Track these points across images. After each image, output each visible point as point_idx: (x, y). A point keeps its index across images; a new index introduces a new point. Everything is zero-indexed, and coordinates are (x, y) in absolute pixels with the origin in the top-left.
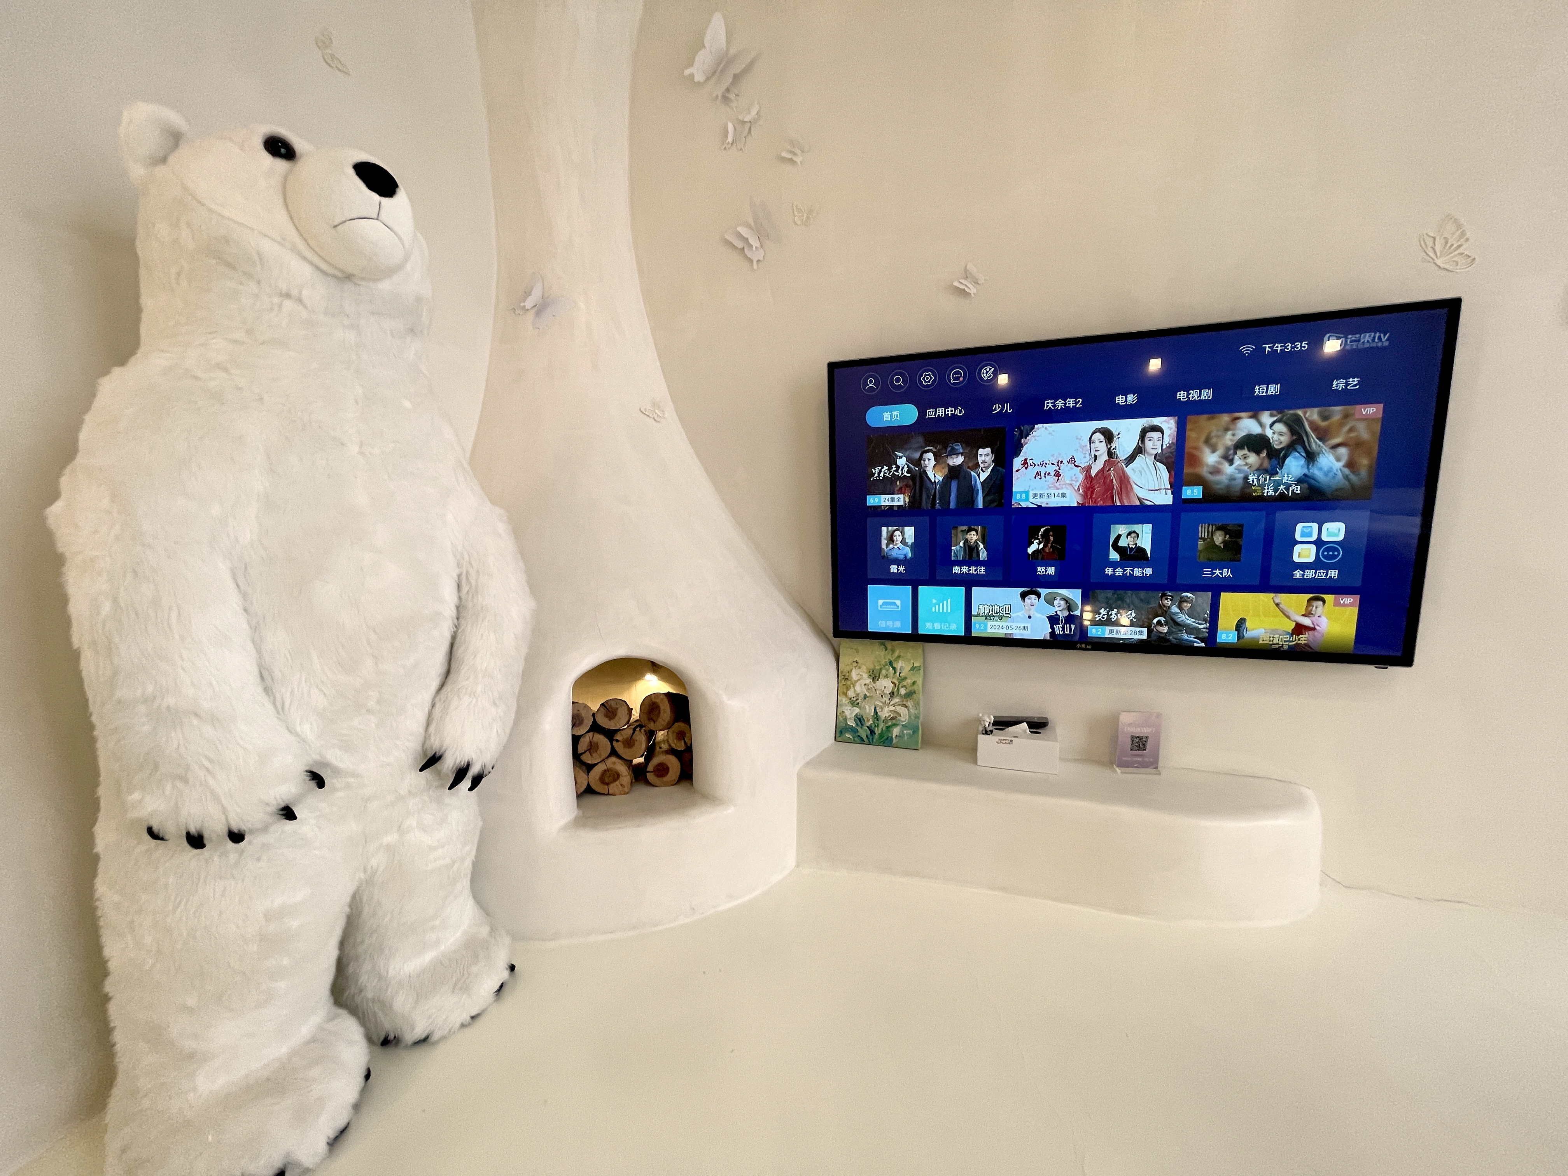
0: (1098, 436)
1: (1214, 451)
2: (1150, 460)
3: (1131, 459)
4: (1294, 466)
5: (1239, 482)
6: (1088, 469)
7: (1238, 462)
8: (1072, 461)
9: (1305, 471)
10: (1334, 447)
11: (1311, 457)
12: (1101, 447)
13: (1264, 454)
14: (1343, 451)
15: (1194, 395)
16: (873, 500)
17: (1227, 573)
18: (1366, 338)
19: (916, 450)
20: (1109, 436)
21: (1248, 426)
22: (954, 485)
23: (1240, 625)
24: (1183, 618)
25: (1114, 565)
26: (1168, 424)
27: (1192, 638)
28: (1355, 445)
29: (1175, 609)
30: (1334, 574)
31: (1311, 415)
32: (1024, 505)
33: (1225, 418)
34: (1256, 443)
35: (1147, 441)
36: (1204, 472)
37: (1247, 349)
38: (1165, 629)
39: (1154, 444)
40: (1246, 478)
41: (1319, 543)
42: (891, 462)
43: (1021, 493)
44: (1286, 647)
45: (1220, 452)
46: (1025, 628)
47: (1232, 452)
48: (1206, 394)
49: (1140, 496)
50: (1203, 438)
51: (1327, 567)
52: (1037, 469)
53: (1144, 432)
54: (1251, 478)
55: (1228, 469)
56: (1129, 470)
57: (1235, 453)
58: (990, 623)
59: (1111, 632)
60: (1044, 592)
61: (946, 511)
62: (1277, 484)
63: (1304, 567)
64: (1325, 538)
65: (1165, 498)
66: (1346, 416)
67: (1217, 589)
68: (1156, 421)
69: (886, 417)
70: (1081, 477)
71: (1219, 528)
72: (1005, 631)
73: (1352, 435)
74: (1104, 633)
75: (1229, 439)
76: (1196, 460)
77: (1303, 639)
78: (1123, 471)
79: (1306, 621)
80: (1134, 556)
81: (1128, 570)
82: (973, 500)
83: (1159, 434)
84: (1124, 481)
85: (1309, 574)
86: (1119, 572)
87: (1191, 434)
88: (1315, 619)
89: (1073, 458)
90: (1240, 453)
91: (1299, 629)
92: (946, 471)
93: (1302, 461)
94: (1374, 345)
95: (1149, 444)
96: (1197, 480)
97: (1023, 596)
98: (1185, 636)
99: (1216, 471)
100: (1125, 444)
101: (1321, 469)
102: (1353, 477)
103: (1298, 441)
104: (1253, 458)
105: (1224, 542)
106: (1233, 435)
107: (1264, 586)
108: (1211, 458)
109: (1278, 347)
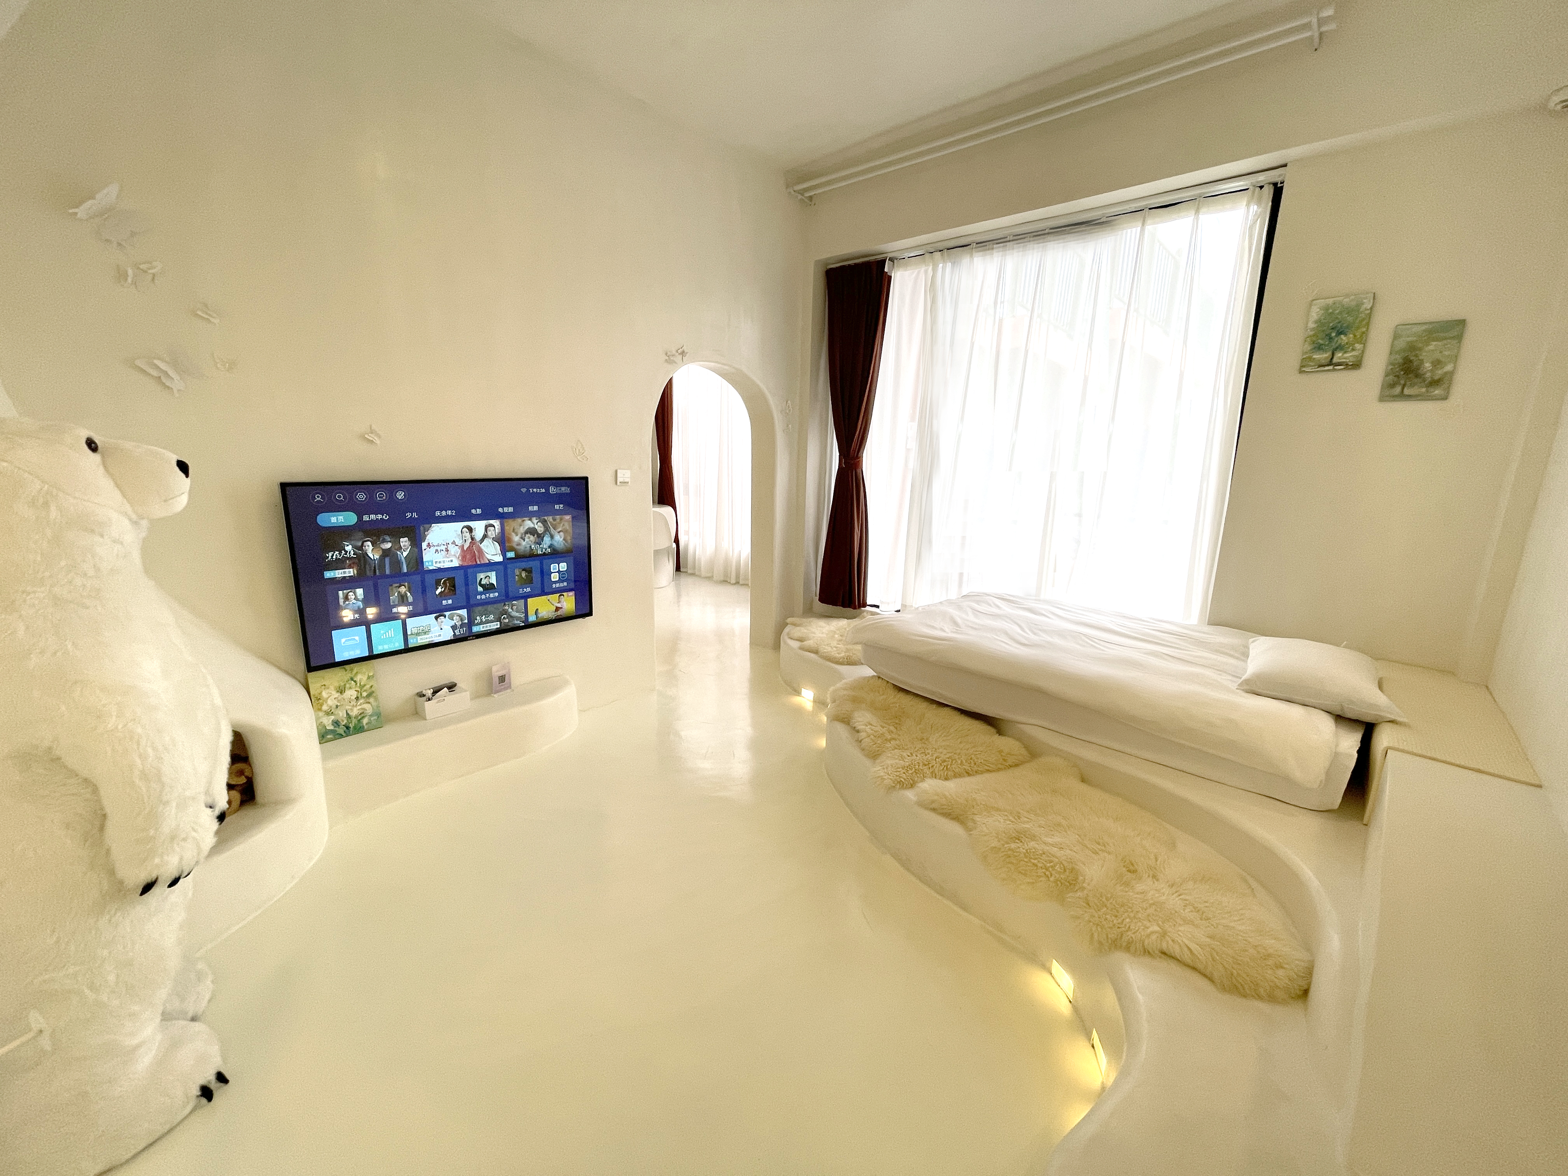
0: (465, 529)
1: (517, 535)
2: (491, 541)
3: (482, 540)
4: (547, 540)
5: (528, 548)
6: (463, 546)
7: (527, 540)
8: (454, 543)
9: (551, 542)
10: (559, 532)
11: (552, 537)
12: (468, 535)
13: (536, 536)
14: (562, 533)
15: (506, 510)
16: (328, 575)
17: (529, 590)
18: (563, 489)
19: (359, 540)
20: (470, 529)
21: (528, 524)
22: (387, 560)
23: (536, 612)
24: (514, 614)
25: (481, 593)
26: (496, 523)
27: (519, 622)
28: (565, 531)
29: (510, 610)
30: (565, 584)
31: (550, 519)
32: (431, 568)
33: (519, 520)
34: (532, 531)
35: (488, 531)
36: (514, 545)
37: (524, 490)
38: (507, 621)
39: (492, 533)
40: (531, 547)
41: (559, 572)
42: (341, 549)
43: (428, 562)
44: (554, 618)
45: (519, 535)
46: (440, 635)
47: (524, 536)
48: (511, 509)
49: (489, 558)
50: (512, 530)
51: (563, 582)
52: (436, 548)
53: (487, 527)
54: (532, 546)
55: (524, 543)
56: (481, 546)
57: (525, 536)
58: (419, 638)
59: (483, 627)
60: (447, 614)
61: (384, 576)
62: (542, 548)
63: (555, 582)
64: (561, 570)
65: (499, 559)
66: (561, 519)
67: (526, 597)
68: (492, 522)
69: (334, 520)
70: (459, 551)
71: (523, 570)
72: (428, 640)
73: (564, 527)
74: (480, 628)
75: (522, 530)
76: (510, 540)
77: (559, 613)
78: (480, 548)
79: (559, 605)
80: (489, 588)
81: (487, 595)
82: (400, 568)
83: (493, 528)
84: (480, 551)
85: (558, 585)
86: (483, 597)
87: (507, 528)
88: (562, 603)
89: (454, 541)
90: (527, 535)
91: (557, 609)
92: (381, 552)
93: (549, 539)
94: (565, 492)
95: (489, 533)
96: (512, 549)
97: (436, 618)
98: (516, 622)
99: (519, 544)
100: (479, 533)
101: (556, 541)
102: (566, 544)
103: (547, 529)
104: (532, 538)
105: (526, 576)
106: (524, 528)
107: (543, 593)
108: (516, 539)
109: (535, 490)
